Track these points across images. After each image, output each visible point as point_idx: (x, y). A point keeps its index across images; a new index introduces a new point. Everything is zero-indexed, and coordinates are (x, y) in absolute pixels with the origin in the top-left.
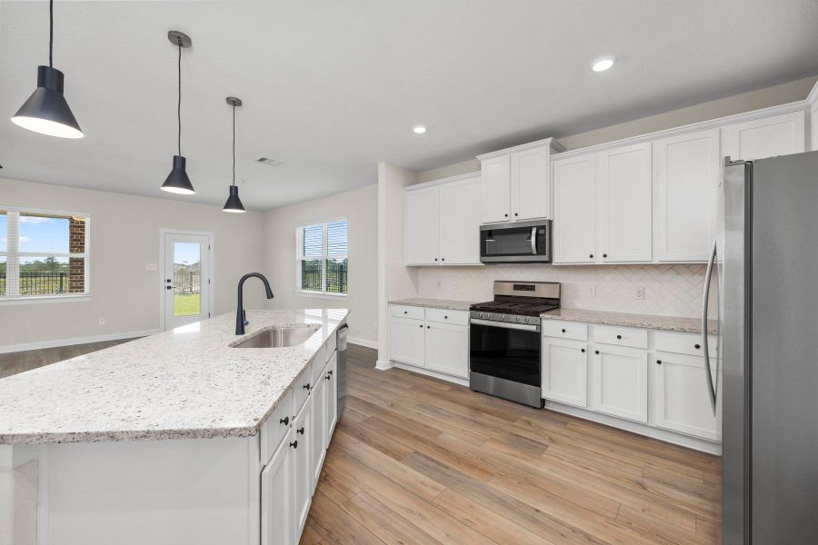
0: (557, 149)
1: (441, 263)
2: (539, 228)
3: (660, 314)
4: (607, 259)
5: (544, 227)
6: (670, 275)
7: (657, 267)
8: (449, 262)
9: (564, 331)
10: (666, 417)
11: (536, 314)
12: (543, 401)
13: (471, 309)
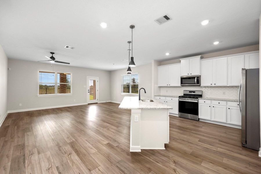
0: (202, 58)
1: (169, 86)
2: (197, 77)
3: (229, 98)
4: (216, 85)
5: (199, 77)
6: (232, 89)
7: (228, 87)
8: (171, 85)
9: (205, 102)
10: (231, 121)
11: (197, 98)
12: (199, 119)
13: (179, 97)
